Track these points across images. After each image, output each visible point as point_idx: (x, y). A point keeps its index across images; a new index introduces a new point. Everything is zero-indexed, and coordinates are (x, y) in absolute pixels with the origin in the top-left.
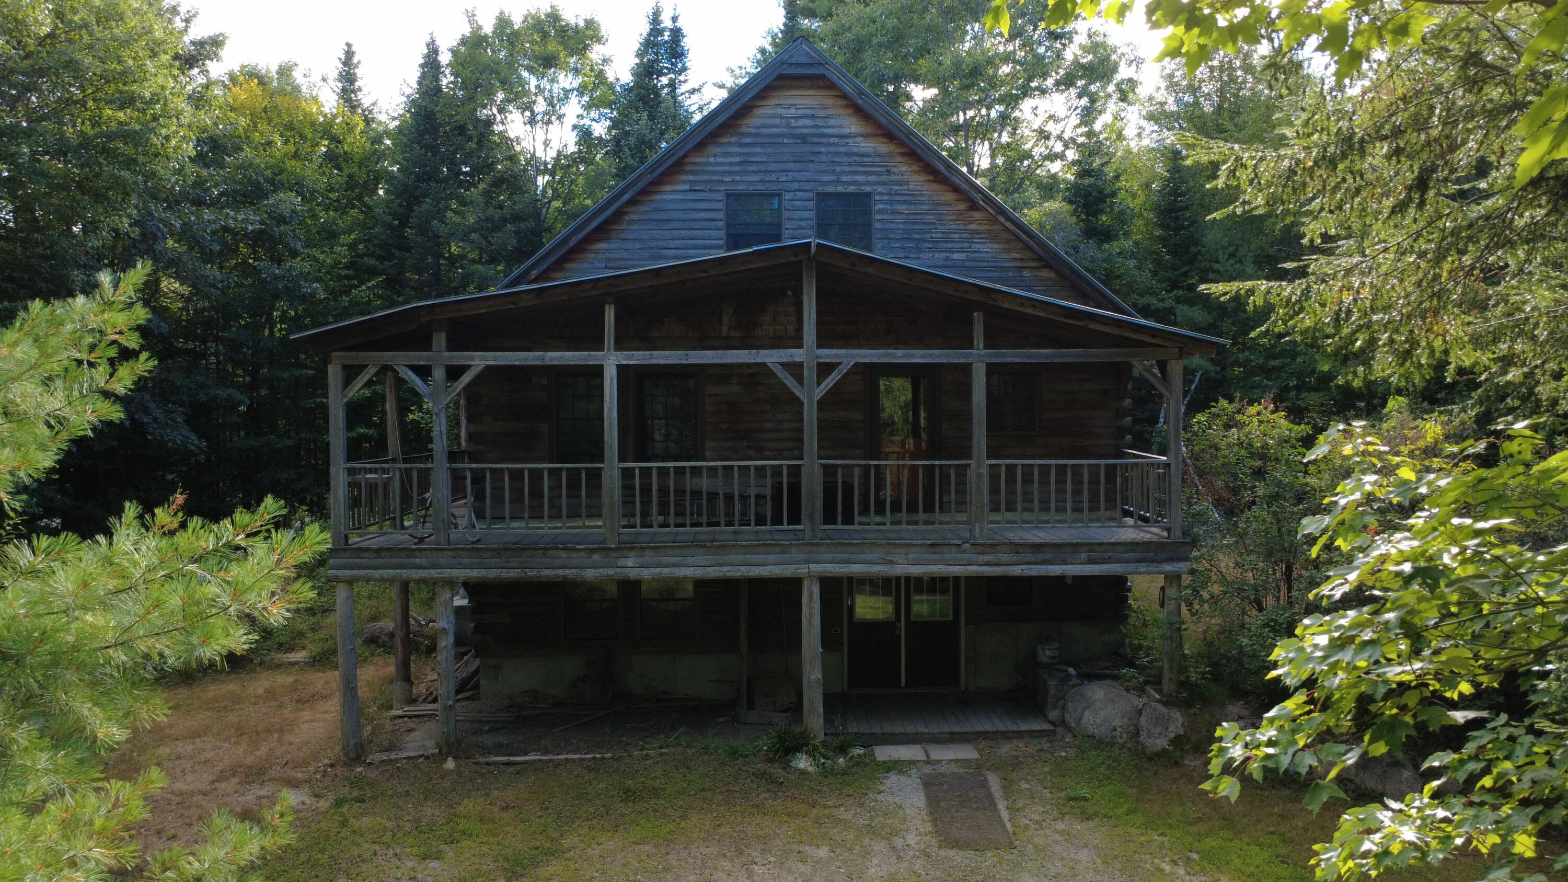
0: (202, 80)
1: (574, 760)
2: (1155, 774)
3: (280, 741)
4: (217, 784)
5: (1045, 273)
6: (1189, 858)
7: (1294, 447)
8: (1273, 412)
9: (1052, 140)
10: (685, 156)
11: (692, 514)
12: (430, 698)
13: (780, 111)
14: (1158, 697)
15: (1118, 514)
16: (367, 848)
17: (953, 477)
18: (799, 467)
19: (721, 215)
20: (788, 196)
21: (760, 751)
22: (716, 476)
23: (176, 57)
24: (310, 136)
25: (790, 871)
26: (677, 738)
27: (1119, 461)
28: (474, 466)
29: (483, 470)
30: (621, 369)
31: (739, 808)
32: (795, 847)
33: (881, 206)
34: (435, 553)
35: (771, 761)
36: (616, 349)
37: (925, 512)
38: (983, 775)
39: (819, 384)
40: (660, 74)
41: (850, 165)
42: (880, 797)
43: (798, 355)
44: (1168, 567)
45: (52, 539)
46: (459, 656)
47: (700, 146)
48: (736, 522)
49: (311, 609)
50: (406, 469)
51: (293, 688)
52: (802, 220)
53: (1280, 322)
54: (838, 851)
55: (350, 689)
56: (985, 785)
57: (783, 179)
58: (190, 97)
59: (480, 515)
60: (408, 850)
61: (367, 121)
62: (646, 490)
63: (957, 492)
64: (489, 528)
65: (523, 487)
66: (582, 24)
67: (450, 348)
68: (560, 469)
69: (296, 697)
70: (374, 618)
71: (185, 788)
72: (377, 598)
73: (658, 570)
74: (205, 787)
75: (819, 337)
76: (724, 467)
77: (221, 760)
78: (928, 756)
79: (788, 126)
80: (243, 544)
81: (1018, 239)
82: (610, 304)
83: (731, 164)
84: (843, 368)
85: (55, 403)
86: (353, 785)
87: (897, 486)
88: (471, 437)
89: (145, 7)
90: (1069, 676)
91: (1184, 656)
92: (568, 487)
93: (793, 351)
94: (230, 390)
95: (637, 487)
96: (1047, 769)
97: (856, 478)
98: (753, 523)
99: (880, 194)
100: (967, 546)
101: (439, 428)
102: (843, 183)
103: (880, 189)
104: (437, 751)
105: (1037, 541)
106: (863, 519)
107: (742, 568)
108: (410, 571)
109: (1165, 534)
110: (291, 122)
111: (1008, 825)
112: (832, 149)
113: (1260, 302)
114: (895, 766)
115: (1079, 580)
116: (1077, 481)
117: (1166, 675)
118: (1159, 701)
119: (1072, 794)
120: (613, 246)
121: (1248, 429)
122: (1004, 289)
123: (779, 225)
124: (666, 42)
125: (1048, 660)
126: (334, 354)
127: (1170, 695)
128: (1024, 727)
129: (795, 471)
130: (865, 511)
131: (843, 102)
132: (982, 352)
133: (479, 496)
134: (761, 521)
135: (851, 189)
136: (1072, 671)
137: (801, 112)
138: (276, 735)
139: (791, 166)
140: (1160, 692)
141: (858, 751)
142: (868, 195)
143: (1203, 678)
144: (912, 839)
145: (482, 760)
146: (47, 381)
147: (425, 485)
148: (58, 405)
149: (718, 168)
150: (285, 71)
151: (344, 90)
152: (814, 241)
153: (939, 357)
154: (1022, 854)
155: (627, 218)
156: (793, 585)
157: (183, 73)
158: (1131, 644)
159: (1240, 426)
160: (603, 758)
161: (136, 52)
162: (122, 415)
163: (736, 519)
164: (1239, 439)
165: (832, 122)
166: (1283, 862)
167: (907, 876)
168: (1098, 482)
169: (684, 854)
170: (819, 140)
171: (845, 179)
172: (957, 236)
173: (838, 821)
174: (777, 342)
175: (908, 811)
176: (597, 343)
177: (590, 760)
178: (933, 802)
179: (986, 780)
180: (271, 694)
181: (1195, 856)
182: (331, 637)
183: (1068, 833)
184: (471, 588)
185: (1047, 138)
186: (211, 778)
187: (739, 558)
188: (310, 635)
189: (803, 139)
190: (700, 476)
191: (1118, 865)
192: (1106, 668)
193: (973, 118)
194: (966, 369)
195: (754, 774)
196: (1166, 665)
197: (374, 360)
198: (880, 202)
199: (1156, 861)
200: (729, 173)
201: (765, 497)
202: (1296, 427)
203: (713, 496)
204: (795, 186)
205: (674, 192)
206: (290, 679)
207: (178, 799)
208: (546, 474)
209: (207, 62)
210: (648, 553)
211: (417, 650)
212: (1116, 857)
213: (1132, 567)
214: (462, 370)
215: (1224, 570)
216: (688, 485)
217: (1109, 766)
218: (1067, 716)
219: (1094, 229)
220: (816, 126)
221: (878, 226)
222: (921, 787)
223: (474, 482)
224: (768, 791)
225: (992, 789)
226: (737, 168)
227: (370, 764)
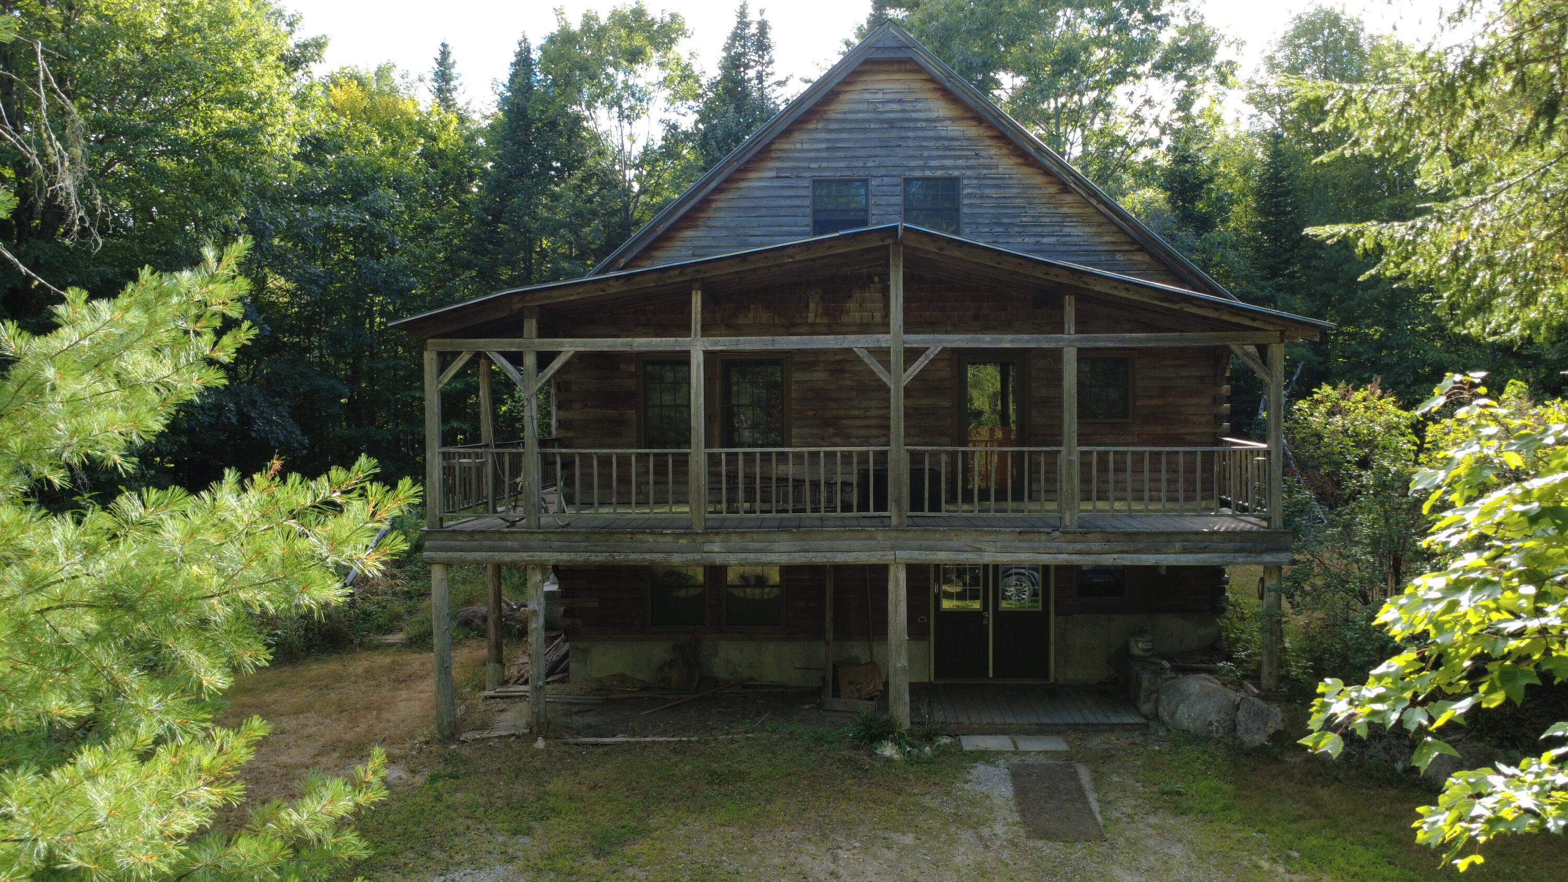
0: (305, 81)
1: (660, 743)
2: (1254, 769)
3: (378, 718)
4: (318, 758)
5: (1139, 257)
6: (1289, 857)
7: (1403, 435)
8: (1380, 398)
9: (1147, 124)
10: (771, 143)
11: (778, 501)
12: (522, 680)
13: (867, 96)
14: (1256, 691)
15: (1214, 503)
16: (460, 824)
17: (1043, 463)
18: (885, 453)
19: (807, 202)
20: (874, 182)
21: (846, 737)
22: (802, 463)
23: (282, 58)
24: (406, 133)
25: (875, 857)
26: (762, 723)
27: (1215, 449)
28: (563, 451)
29: (573, 455)
30: (709, 356)
31: (823, 794)
32: (880, 833)
33: (970, 191)
34: (526, 536)
35: (857, 748)
36: (702, 336)
37: (1013, 500)
38: (1074, 767)
39: (905, 370)
40: (747, 66)
41: (937, 149)
42: (967, 786)
43: (884, 340)
44: (1267, 558)
45: (161, 493)
46: (549, 640)
47: (787, 133)
48: (823, 509)
49: (408, 592)
50: (498, 454)
51: (391, 669)
52: (890, 205)
53: (1392, 265)
54: (923, 838)
55: (445, 669)
56: (1074, 777)
57: (870, 164)
58: (295, 98)
59: (570, 501)
60: (499, 825)
61: (462, 120)
62: (732, 477)
63: (1047, 480)
64: (578, 513)
65: (611, 475)
66: (667, 19)
67: (540, 336)
68: (647, 455)
69: (393, 677)
70: (468, 602)
71: (289, 761)
72: (471, 582)
73: (744, 555)
74: (307, 761)
75: (906, 323)
76: (811, 453)
77: (323, 736)
78: (1016, 747)
79: (875, 111)
80: (339, 501)
81: (1111, 221)
82: (696, 290)
83: (818, 150)
84: (932, 353)
85: (164, 370)
86: (446, 762)
87: (985, 477)
88: (561, 424)
89: (253, 11)
90: (1163, 670)
91: (1284, 650)
92: (655, 474)
93: (880, 336)
94: (333, 381)
95: (724, 473)
96: (1139, 763)
97: (943, 465)
98: (839, 509)
99: (969, 178)
100: (1057, 533)
101: (530, 415)
102: (931, 168)
103: (969, 173)
104: (527, 731)
105: (1130, 530)
106: (951, 507)
107: (828, 555)
108: (501, 554)
109: (1265, 524)
110: (388, 122)
111: (1099, 818)
112: (920, 134)
113: (1370, 245)
114: (983, 756)
115: (1175, 571)
116: (1172, 470)
117: (1266, 670)
118: (1258, 696)
119: (1167, 789)
120: (700, 233)
121: (1353, 416)
122: (1097, 271)
123: (866, 210)
124: (754, 35)
125: (1141, 653)
126: (429, 341)
127: (1270, 690)
128: (1114, 720)
129: (882, 457)
130: (952, 499)
131: (931, 86)
132: (1073, 337)
133: (569, 482)
134: (846, 507)
135: (939, 173)
136: (1166, 664)
137: (888, 96)
138: (374, 713)
139: (879, 151)
140: (1258, 686)
141: (945, 740)
142: (957, 179)
143: (1304, 673)
144: (999, 829)
145: (571, 740)
146: (157, 351)
147: (516, 470)
148: (166, 372)
149: (803, 155)
150: (382, 73)
151: (440, 90)
152: (901, 224)
153: (1028, 341)
154: (1113, 847)
155: (714, 205)
156: (880, 572)
157: (288, 74)
158: (1227, 637)
159: (1344, 412)
160: (690, 741)
161: (245, 54)
162: (226, 382)
163: (822, 506)
164: (1344, 426)
165: (920, 106)
166: (1389, 863)
167: (994, 865)
168: (1194, 471)
169: (769, 837)
170: (906, 125)
171: (933, 163)
172: (1047, 220)
173: (924, 809)
174: (865, 328)
175: (995, 801)
176: (684, 328)
177: (677, 743)
178: (1021, 792)
179: (1076, 772)
180: (369, 674)
181: (1295, 854)
182: (428, 620)
183: (1162, 828)
184: (561, 572)
185: (1142, 122)
186: (313, 752)
187: (826, 544)
188: (406, 617)
189: (891, 124)
190: (787, 463)
191: (1214, 861)
192: (1202, 662)
193: (1064, 105)
194: (1056, 355)
195: (839, 760)
196: (1265, 658)
197: (468, 347)
198: (968, 186)
199: (1254, 858)
200: (816, 159)
201: (851, 484)
202: (1405, 414)
203: (798, 483)
204: (883, 172)
205: (759, 179)
206: (388, 660)
207: (283, 771)
208: (633, 459)
209: (311, 64)
210: (734, 538)
211: (509, 633)
212: (1211, 853)
213: (1229, 557)
214: (553, 355)
215: (1327, 562)
216: (774, 471)
217: (1205, 761)
218: (1161, 709)
219: (1190, 216)
220: (904, 111)
221: (966, 210)
222: (1009, 778)
223: (564, 467)
224: (854, 777)
225: (1083, 782)
226: (824, 154)
227: (464, 742)
